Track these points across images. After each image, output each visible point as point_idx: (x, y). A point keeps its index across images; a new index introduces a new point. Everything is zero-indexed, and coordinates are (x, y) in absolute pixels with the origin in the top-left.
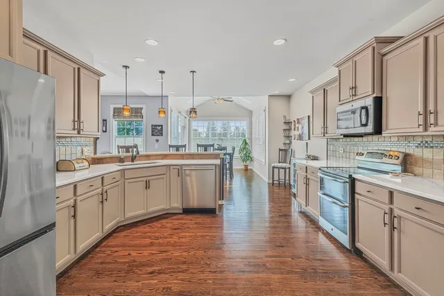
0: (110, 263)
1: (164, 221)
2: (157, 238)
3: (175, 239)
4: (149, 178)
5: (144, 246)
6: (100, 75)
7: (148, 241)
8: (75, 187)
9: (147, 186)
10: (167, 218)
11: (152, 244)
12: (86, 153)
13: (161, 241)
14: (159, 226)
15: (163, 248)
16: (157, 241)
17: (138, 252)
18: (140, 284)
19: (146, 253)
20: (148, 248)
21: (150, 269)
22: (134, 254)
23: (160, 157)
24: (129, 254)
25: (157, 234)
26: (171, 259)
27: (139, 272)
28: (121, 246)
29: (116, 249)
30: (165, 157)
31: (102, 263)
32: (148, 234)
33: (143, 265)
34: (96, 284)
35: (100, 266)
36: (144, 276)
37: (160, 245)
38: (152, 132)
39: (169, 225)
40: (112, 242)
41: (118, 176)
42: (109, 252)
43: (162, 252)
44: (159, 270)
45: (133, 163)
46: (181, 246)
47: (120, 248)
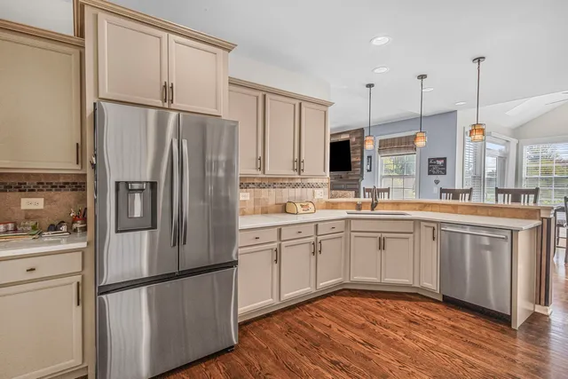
0: (306, 326)
1: (403, 303)
2: (375, 322)
3: (399, 336)
4: (384, 235)
5: (352, 325)
6: (326, 104)
7: (363, 320)
8: (280, 231)
9: (382, 245)
10: (410, 300)
11: (363, 327)
12: (317, 197)
13: (377, 328)
14: (392, 307)
15: (372, 340)
16: (372, 326)
17: (341, 329)
18: (313, 367)
19: (348, 334)
20: (354, 330)
21: (336, 357)
22: (335, 328)
23: (417, 207)
24: (330, 326)
25: (379, 318)
26: (370, 360)
27: (323, 353)
28: (329, 313)
29: (322, 313)
30: (424, 206)
31: (300, 322)
32: (368, 312)
33: (334, 347)
34: (281, 340)
35: (297, 324)
36: (324, 361)
37: (373, 333)
38: (430, 168)
39: (405, 312)
40: (325, 304)
41: (340, 226)
42: (313, 313)
43: (366, 343)
44: (345, 366)
45: (358, 212)
46: (398, 349)
47: (326, 315)
